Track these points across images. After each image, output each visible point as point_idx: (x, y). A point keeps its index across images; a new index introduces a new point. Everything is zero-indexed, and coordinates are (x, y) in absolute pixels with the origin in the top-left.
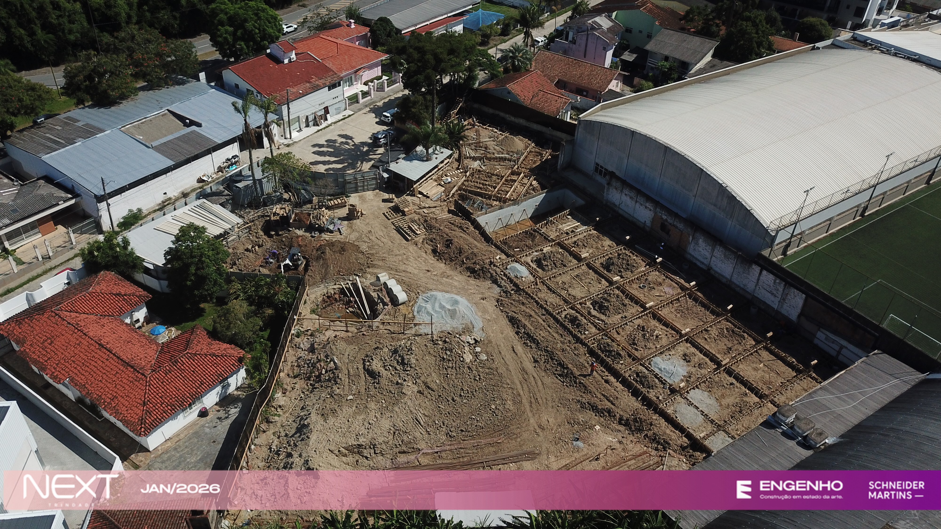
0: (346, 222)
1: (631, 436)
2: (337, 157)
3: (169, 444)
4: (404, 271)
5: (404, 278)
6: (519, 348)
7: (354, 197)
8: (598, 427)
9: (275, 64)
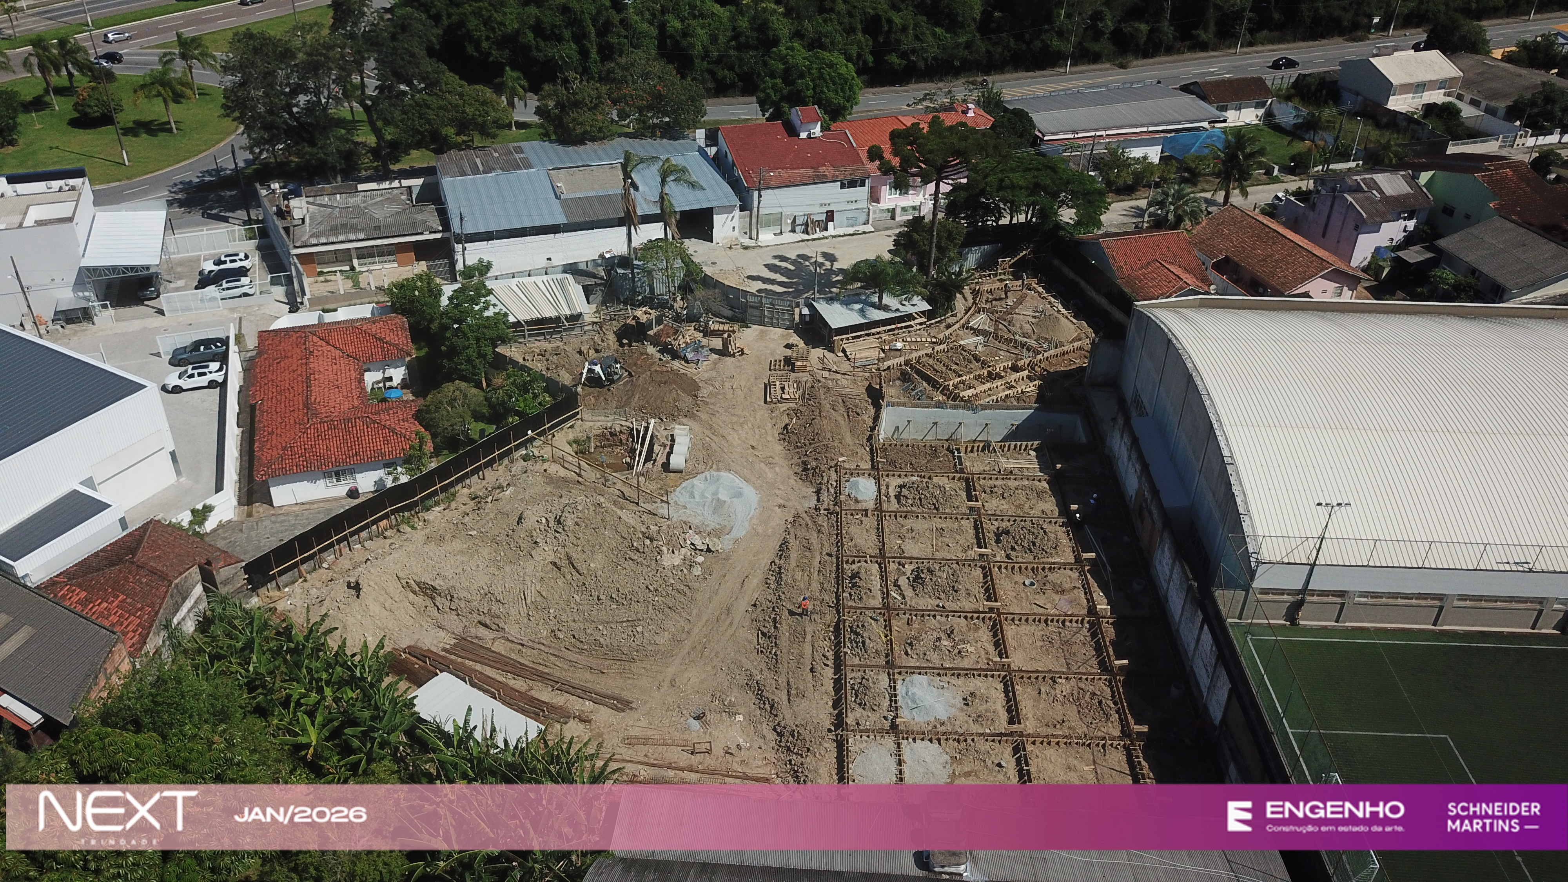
0: (716, 356)
1: (774, 752)
2: (788, 278)
3: (296, 508)
4: (723, 436)
5: (713, 444)
6: (755, 581)
7: (755, 329)
8: (740, 718)
9: (786, 135)
